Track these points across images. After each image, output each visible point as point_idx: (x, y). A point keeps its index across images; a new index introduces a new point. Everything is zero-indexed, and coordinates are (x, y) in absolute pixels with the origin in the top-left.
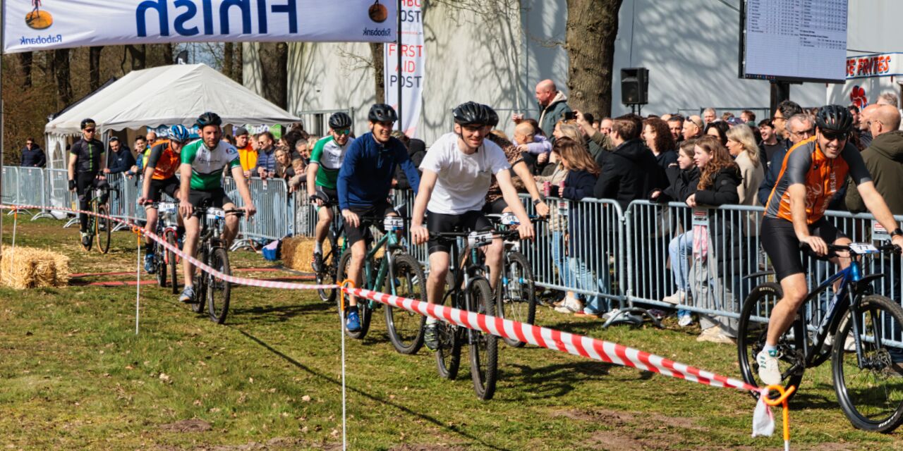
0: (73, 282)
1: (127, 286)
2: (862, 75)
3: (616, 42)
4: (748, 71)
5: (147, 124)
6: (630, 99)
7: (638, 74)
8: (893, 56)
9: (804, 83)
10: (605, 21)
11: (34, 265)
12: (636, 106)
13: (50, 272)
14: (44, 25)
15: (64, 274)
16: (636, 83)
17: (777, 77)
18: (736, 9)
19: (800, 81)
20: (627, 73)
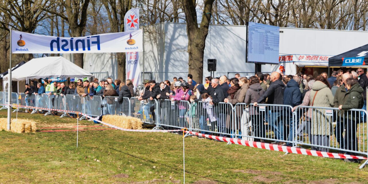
0: (37, 131)
1: (55, 132)
2: (289, 61)
3: (204, 50)
4: (249, 60)
5: (41, 77)
6: (211, 69)
7: (213, 61)
8: (293, 56)
9: (266, 64)
10: (201, 43)
11: (24, 125)
12: (212, 72)
13: (30, 127)
14: (22, 45)
15: (34, 128)
16: (213, 64)
17: (258, 62)
18: (245, 41)
19: (264, 63)
20: (210, 60)
